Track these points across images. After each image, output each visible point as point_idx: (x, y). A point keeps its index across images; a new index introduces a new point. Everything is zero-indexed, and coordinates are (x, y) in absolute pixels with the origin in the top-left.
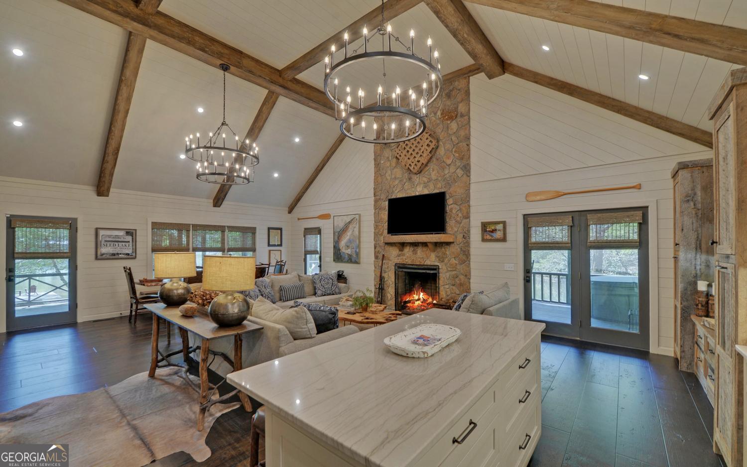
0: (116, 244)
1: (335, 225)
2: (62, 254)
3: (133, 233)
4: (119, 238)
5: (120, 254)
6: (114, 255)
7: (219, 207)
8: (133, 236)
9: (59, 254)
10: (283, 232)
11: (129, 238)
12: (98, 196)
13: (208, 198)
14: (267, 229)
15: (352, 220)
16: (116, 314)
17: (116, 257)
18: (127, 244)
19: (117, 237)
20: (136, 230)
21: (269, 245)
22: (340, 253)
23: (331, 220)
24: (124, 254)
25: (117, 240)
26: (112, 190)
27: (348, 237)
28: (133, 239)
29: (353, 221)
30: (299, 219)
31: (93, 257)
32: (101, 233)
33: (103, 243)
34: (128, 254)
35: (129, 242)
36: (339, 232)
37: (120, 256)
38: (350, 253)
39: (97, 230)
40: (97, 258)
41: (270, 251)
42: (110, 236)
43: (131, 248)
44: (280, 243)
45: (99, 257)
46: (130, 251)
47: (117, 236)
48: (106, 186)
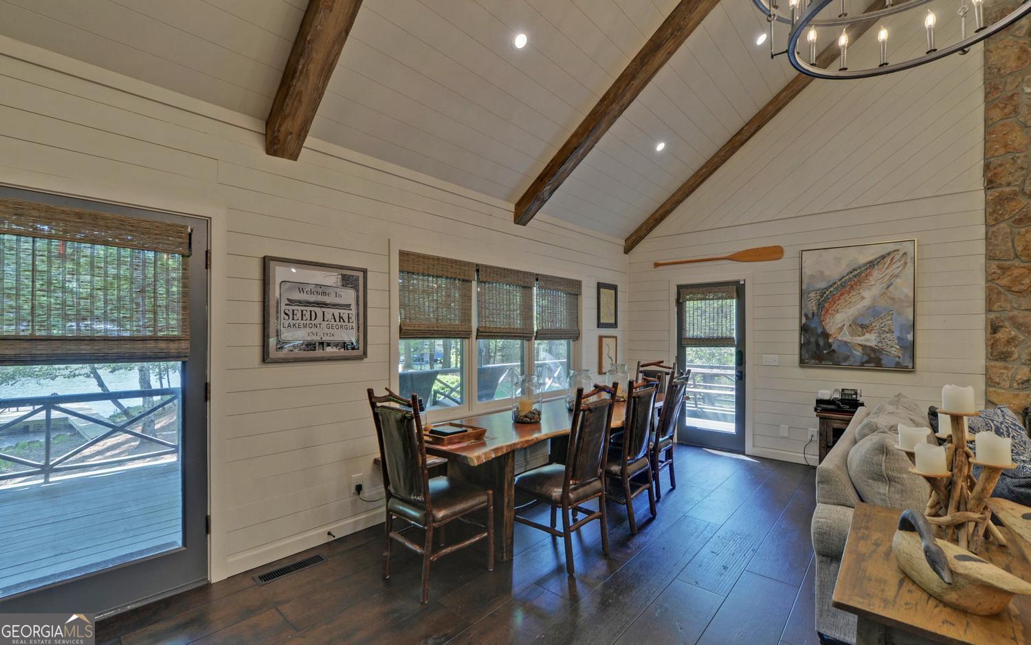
0: (319, 311)
1: (807, 271)
2: (162, 345)
3: (357, 279)
4: (324, 293)
5: (329, 345)
6: (310, 346)
7: (524, 224)
8: (357, 291)
9: (151, 344)
10: (619, 293)
11: (348, 296)
12: (268, 153)
13: (508, 200)
14: (596, 286)
15: (883, 257)
16: (315, 538)
17: (319, 353)
18: (344, 313)
19: (320, 290)
20: (365, 271)
21: (600, 325)
22: (830, 345)
23: (787, 264)
24: (336, 345)
25: (320, 298)
26: (310, 141)
27: (867, 302)
28: (358, 297)
29: (888, 260)
30: (657, 265)
31: (257, 353)
32: (280, 273)
33: (283, 307)
34: (344, 345)
35: (348, 306)
36: (827, 289)
37: (329, 349)
38: (873, 344)
39: (266, 262)
40: (265, 358)
41: (601, 338)
42: (301, 287)
43: (354, 325)
44: (613, 321)
45: (273, 353)
46: (350, 336)
47: (321, 286)
48: (300, 118)
